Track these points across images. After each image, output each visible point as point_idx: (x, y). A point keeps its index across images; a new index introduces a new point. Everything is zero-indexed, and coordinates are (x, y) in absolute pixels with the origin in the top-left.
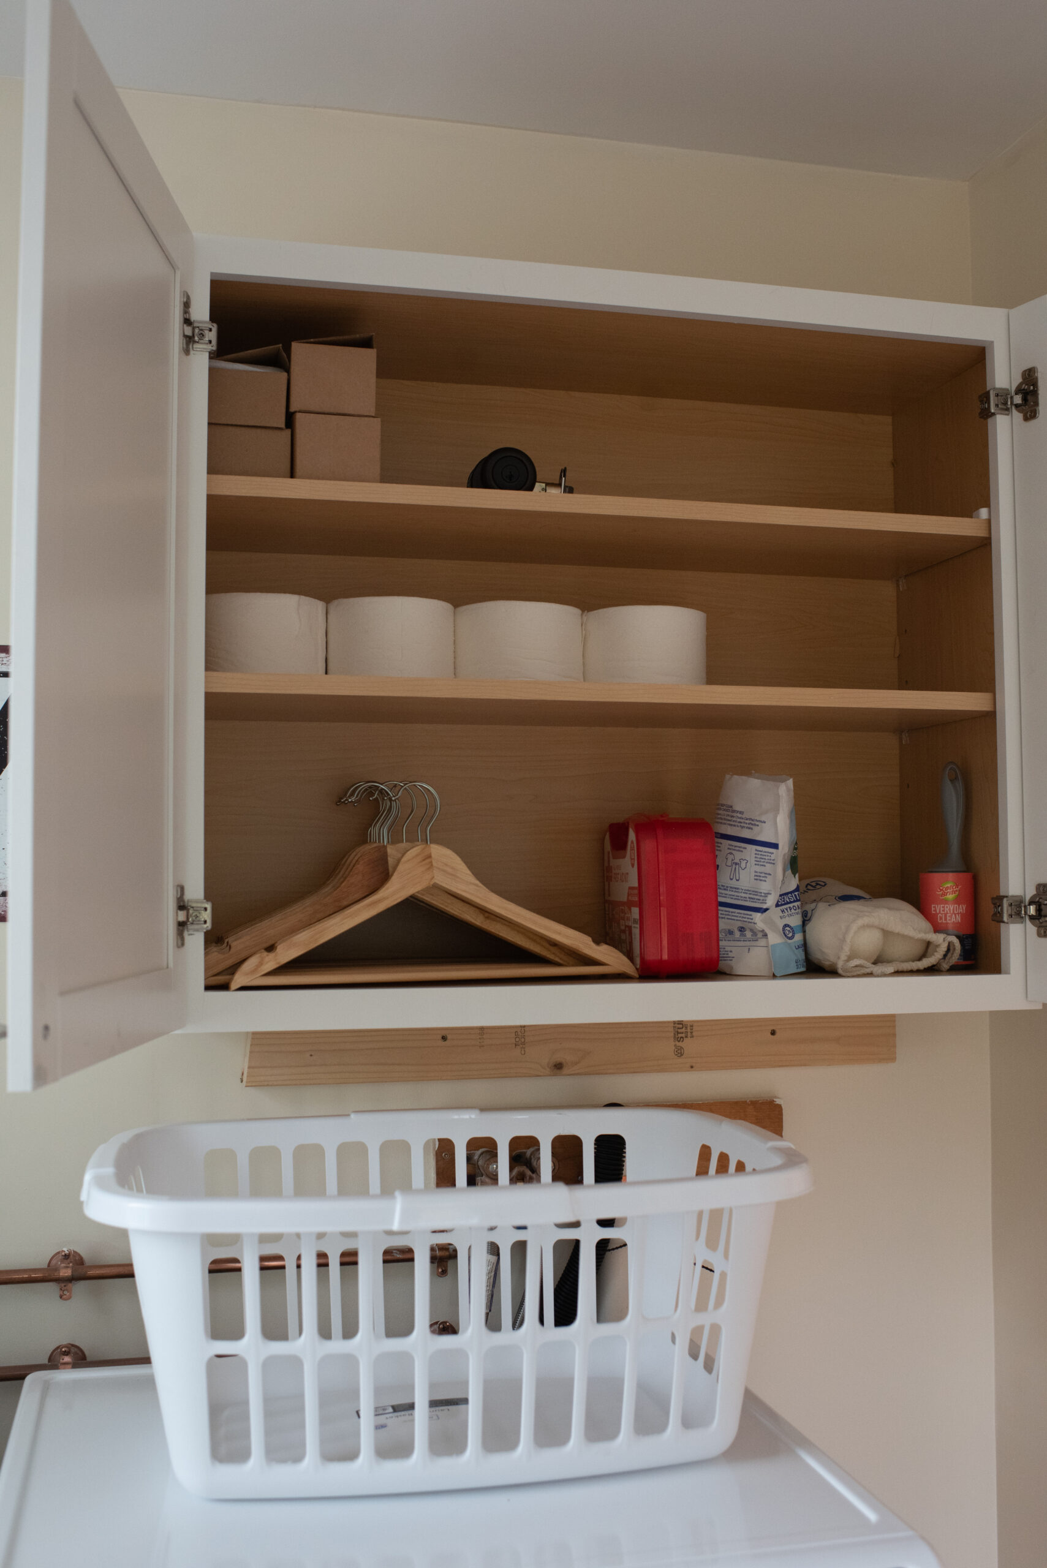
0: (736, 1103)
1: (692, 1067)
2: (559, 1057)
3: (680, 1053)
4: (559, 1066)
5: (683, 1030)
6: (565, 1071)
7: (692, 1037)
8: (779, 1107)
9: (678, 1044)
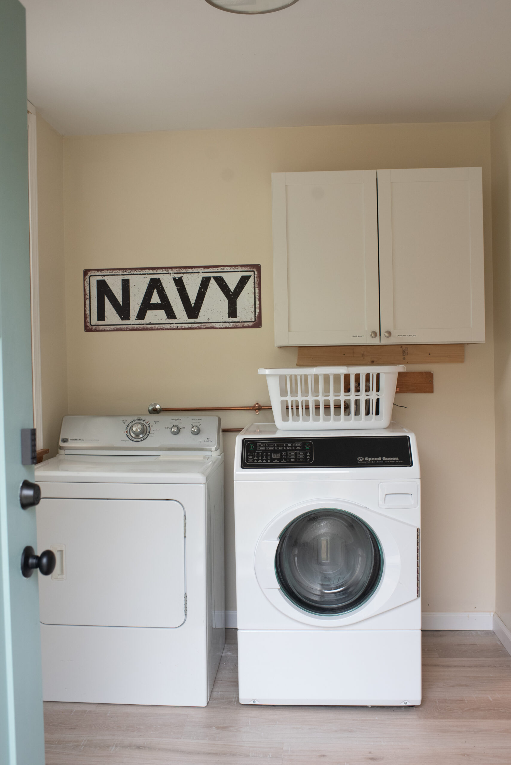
0: (421, 372)
1: (408, 362)
2: (373, 360)
3: (404, 359)
4: (373, 362)
5: (405, 353)
6: (374, 363)
7: (407, 355)
8: (432, 374)
9: (404, 357)
